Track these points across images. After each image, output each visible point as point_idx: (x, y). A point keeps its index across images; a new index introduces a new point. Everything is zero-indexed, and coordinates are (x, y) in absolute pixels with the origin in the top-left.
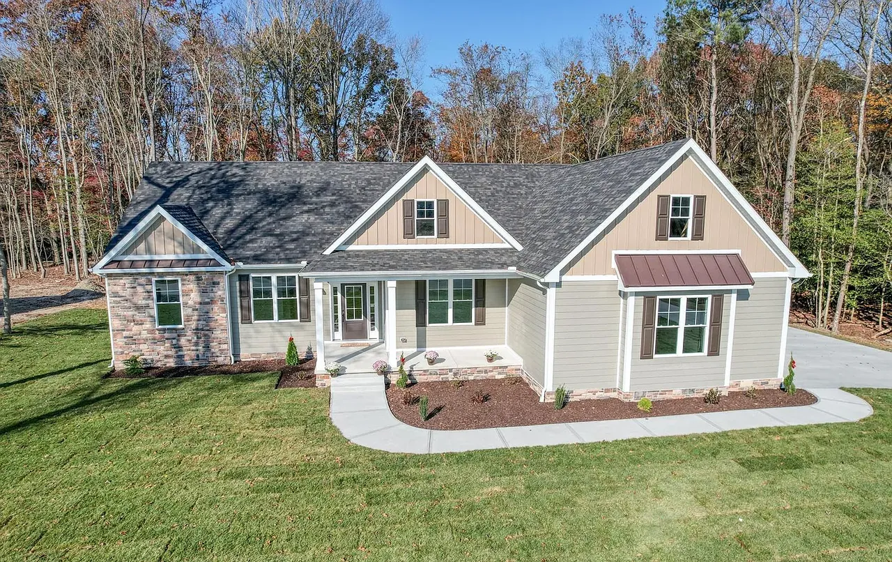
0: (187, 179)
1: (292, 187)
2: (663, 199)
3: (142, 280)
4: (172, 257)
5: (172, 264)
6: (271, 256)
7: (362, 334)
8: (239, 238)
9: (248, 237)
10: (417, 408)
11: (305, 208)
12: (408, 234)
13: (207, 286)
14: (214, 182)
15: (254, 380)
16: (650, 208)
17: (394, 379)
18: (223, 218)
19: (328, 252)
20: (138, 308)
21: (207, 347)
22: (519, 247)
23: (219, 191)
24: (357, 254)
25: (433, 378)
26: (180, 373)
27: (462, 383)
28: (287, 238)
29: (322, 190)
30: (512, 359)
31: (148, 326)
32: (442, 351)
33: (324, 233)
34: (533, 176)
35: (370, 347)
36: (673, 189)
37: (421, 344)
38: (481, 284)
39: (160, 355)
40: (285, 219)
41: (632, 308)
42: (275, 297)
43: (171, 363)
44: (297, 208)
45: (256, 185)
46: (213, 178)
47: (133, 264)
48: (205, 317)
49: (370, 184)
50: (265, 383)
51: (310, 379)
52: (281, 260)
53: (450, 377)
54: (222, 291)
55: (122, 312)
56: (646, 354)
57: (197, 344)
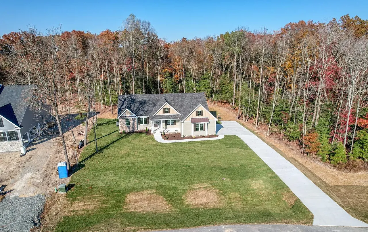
0: (126, 99)
1: (144, 100)
2: (197, 111)
3: (124, 119)
4: (129, 116)
5: (129, 117)
6: (143, 115)
7: (157, 126)
8: (137, 111)
9: (139, 111)
10: (166, 138)
11: (147, 105)
12: (164, 113)
13: (134, 120)
14: (131, 100)
15: (142, 134)
16: (195, 112)
17: (162, 134)
18: (134, 108)
19: (153, 116)
20: (124, 123)
21: (134, 129)
22: (180, 114)
23: (132, 102)
24: (157, 116)
25: (168, 133)
26: (130, 133)
27: (172, 134)
28: (145, 111)
29: (149, 101)
30: (179, 131)
31: (125, 126)
32: (169, 129)
33: (150, 110)
34: (186, 96)
35: (158, 128)
36: (198, 110)
37: (166, 128)
38: (175, 121)
39: (127, 130)
40: (144, 107)
41: (193, 125)
42: (144, 121)
43: (128, 131)
44: (146, 105)
45: (138, 100)
46: (130, 99)
47: (123, 117)
48: (134, 124)
49: (157, 99)
50: (144, 134)
51: (150, 134)
52: (145, 115)
53: (170, 133)
54: (136, 120)
55: (121, 124)
56: (195, 131)
57: (132, 128)
